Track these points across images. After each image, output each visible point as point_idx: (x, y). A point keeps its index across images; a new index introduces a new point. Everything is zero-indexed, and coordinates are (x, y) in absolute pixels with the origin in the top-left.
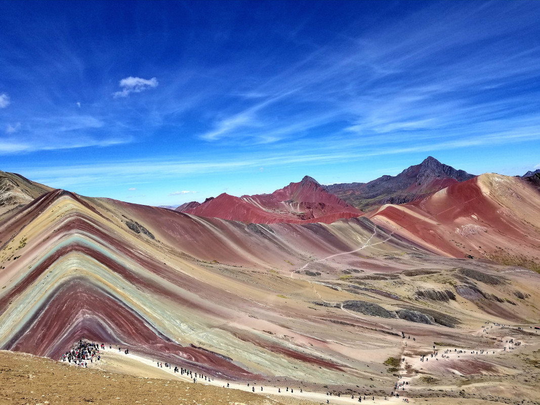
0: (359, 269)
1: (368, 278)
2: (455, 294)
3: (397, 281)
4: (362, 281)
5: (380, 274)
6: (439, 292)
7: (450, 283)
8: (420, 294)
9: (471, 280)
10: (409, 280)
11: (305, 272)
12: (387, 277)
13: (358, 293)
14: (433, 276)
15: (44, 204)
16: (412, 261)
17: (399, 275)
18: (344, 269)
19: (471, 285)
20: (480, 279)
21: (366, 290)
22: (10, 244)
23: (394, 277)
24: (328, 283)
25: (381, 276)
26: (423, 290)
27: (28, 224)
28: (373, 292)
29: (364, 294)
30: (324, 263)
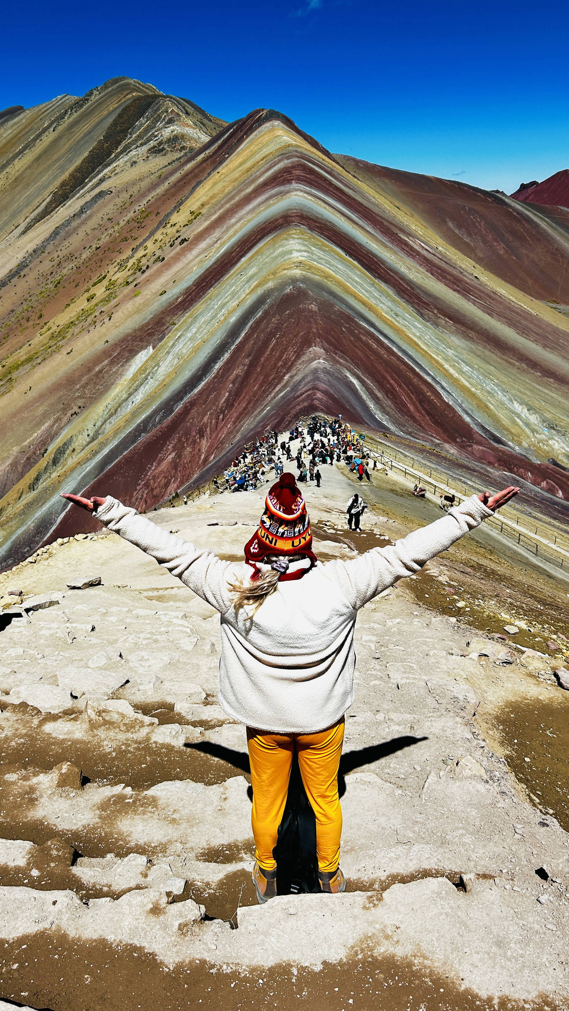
15: (235, 139)
22: (175, 218)
27: (205, 179)
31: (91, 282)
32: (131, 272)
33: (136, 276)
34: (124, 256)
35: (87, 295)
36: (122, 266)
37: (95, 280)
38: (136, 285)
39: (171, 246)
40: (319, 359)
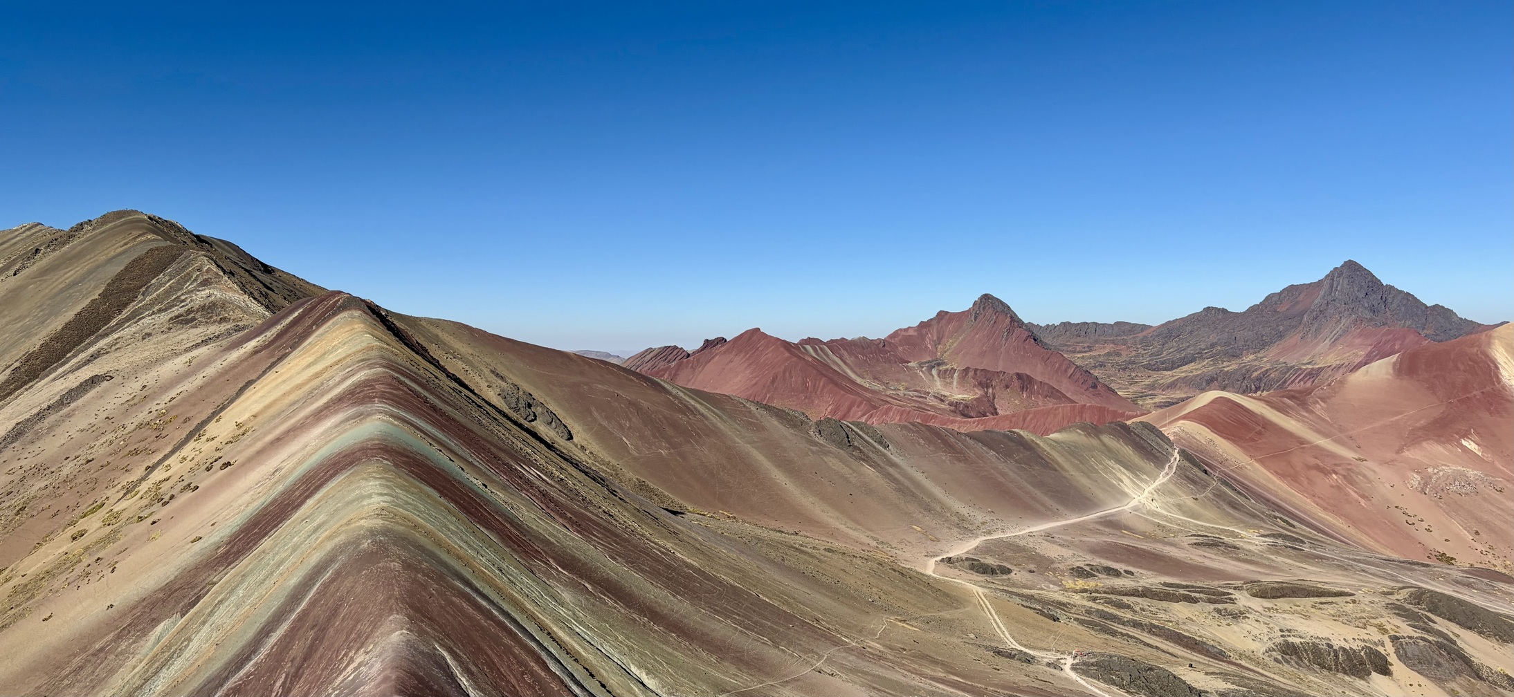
0: (1121, 567)
1: (1145, 593)
2: (1393, 658)
3: (1225, 609)
4: (1125, 599)
5: (1178, 586)
6: (1344, 650)
7: (1382, 629)
8: (1290, 651)
9: (1442, 625)
10: (1260, 609)
11: (967, 563)
12: (1197, 595)
13: (1114, 633)
14: (1332, 603)
15: (299, 329)
16: (1273, 557)
17: (1231, 591)
18: (1078, 564)
19: (1440, 640)
20: (1469, 624)
21: (1136, 624)
22: (212, 429)
23: (1216, 597)
24: (1030, 598)
25: (1182, 591)
26: (1297, 641)
27: (259, 378)
28: (1154, 634)
29: (1132, 637)
30: (1022, 543)
31: (78, 512)
32: (145, 502)
33: (153, 509)
34: (133, 477)
35: (72, 531)
36: (130, 490)
37: (84, 508)
38: (154, 523)
39: (208, 469)
40: (402, 630)
